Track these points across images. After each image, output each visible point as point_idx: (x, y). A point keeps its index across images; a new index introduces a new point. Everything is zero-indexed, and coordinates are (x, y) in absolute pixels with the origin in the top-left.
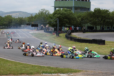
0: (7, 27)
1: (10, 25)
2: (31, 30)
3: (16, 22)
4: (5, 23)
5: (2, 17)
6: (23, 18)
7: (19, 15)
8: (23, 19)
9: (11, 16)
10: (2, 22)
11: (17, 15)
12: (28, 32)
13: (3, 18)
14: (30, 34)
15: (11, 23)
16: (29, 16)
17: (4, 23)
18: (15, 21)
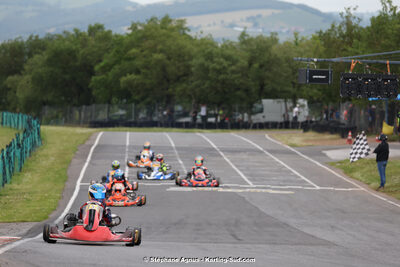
0: (151, 113)
1: (169, 100)
2: (344, 135)
3: (219, 72)
4: (129, 83)
5: (107, 36)
6: (274, 40)
7: (249, 25)
8: (274, 49)
9: (181, 27)
10: (105, 70)
11: (232, 26)
12: (318, 154)
13: (119, 40)
14: (332, 164)
15: (178, 79)
16: (325, 27)
17: (123, 79)
18: (212, 66)
